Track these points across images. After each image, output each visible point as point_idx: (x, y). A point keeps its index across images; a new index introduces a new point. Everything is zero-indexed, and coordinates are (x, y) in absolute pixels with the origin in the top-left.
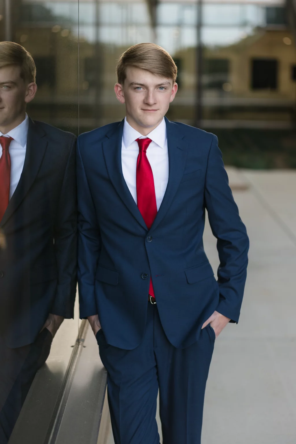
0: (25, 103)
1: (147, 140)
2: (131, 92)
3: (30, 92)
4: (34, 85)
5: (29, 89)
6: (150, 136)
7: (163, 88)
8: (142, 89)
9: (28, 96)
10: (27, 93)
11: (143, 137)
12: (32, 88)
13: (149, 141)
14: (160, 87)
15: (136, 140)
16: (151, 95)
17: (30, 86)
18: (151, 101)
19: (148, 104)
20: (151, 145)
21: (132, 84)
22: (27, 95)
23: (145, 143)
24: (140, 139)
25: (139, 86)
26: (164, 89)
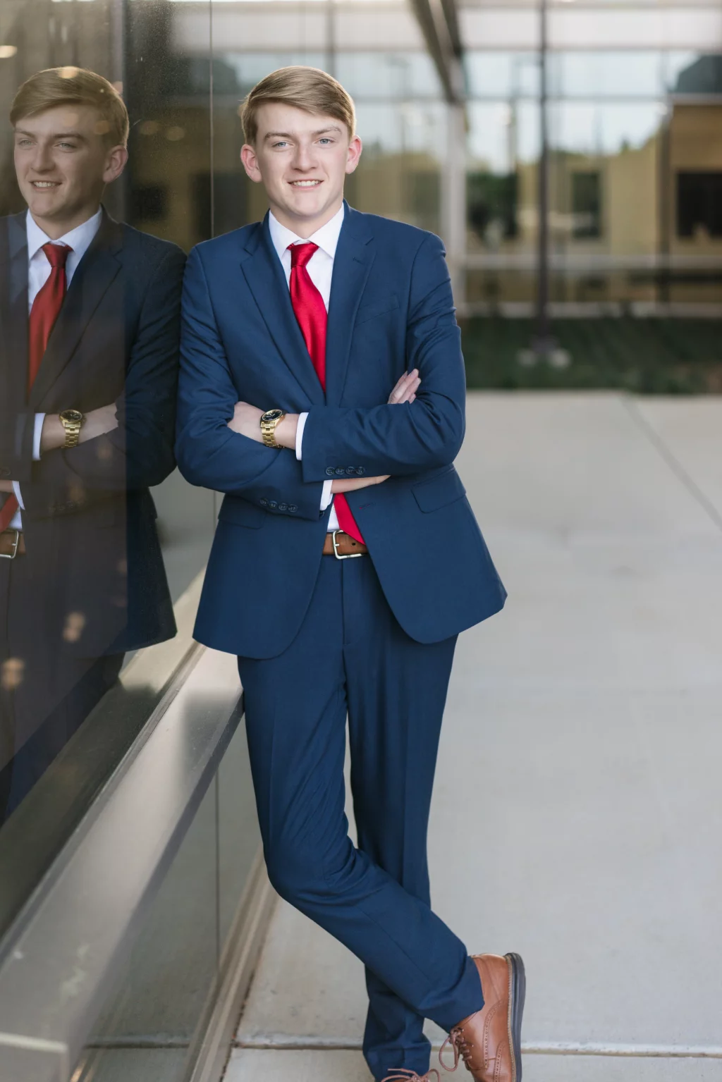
0: (104, 183)
1: (309, 247)
2: (269, 153)
3: (114, 163)
4: (121, 150)
5: (111, 159)
6: (315, 239)
7: (327, 140)
8: (287, 145)
9: (110, 170)
10: (107, 164)
11: (302, 241)
12: (117, 156)
13: (314, 248)
14: (321, 138)
15: (288, 248)
16: (304, 152)
17: (115, 152)
18: (305, 164)
19: (298, 170)
20: (316, 256)
21: (267, 136)
22: (108, 169)
23: (306, 251)
24: (296, 244)
25: (281, 139)
26: (329, 142)
